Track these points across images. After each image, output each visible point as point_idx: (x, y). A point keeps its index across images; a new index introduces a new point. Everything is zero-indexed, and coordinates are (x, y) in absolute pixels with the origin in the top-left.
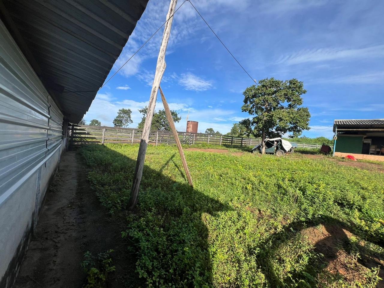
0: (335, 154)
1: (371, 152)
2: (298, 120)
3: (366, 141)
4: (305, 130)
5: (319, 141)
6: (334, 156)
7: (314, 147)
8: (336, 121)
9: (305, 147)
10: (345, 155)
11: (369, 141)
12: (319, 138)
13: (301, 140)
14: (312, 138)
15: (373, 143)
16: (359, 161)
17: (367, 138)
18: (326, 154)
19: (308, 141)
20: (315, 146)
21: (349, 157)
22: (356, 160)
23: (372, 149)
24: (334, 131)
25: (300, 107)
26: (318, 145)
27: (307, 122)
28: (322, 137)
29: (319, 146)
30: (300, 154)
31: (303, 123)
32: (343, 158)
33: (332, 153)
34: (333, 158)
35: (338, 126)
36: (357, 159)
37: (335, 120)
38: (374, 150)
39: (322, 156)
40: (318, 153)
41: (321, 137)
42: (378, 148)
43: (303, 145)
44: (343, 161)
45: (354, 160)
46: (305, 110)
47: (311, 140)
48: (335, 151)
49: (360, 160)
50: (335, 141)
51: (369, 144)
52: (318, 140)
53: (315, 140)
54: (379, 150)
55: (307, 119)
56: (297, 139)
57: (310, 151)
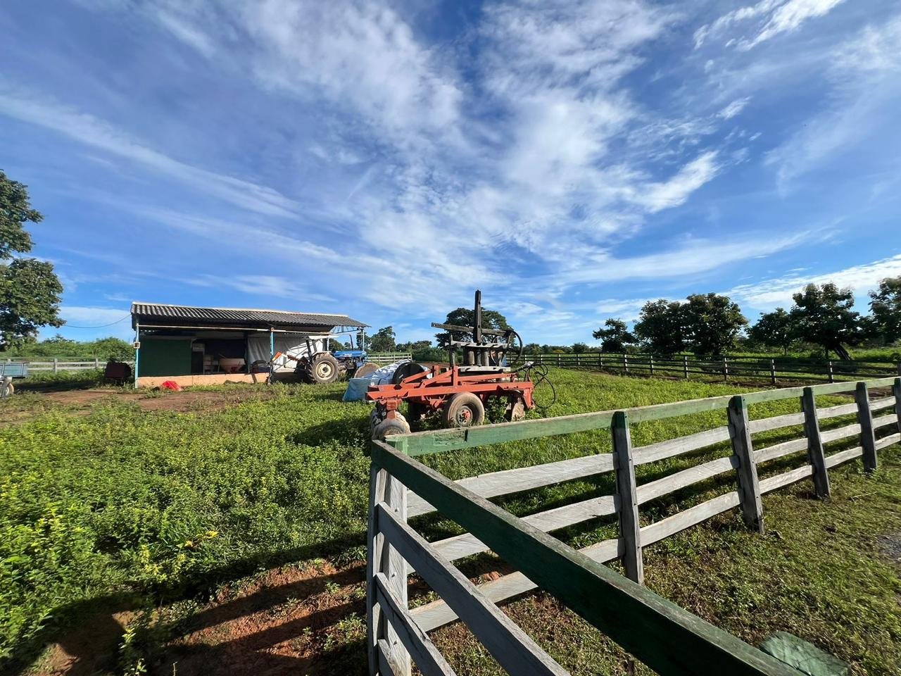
0: (140, 381)
1: (205, 368)
2: (17, 298)
3: (196, 349)
4: (47, 325)
5: (105, 348)
6: (136, 387)
7: (89, 368)
8: (136, 305)
9: (61, 368)
10: (159, 381)
11: (200, 348)
12: (103, 341)
13: (46, 347)
14: (84, 341)
15: (208, 352)
16: (186, 390)
17: (198, 341)
18: (119, 384)
19: (70, 349)
20: (92, 363)
21: (168, 385)
22: (180, 390)
23: (207, 363)
24: (134, 327)
25: (25, 256)
26: (99, 360)
27: (52, 305)
28: (111, 338)
29: (101, 365)
30: (39, 396)
31: (35, 306)
32: (157, 389)
33: (133, 381)
34: (136, 393)
35: (140, 318)
36: (183, 387)
37: (134, 303)
38: (209, 363)
39: (109, 390)
40: (97, 385)
41: (108, 337)
42: (215, 359)
43: (54, 366)
44: (155, 397)
45: (177, 389)
46: (43, 270)
47: (80, 347)
48: (139, 376)
49: (187, 387)
50: (137, 350)
51: (202, 352)
52: (102, 345)
53: (92, 346)
54: (216, 363)
55: (50, 295)
56: (34, 347)
57: (75, 381)
